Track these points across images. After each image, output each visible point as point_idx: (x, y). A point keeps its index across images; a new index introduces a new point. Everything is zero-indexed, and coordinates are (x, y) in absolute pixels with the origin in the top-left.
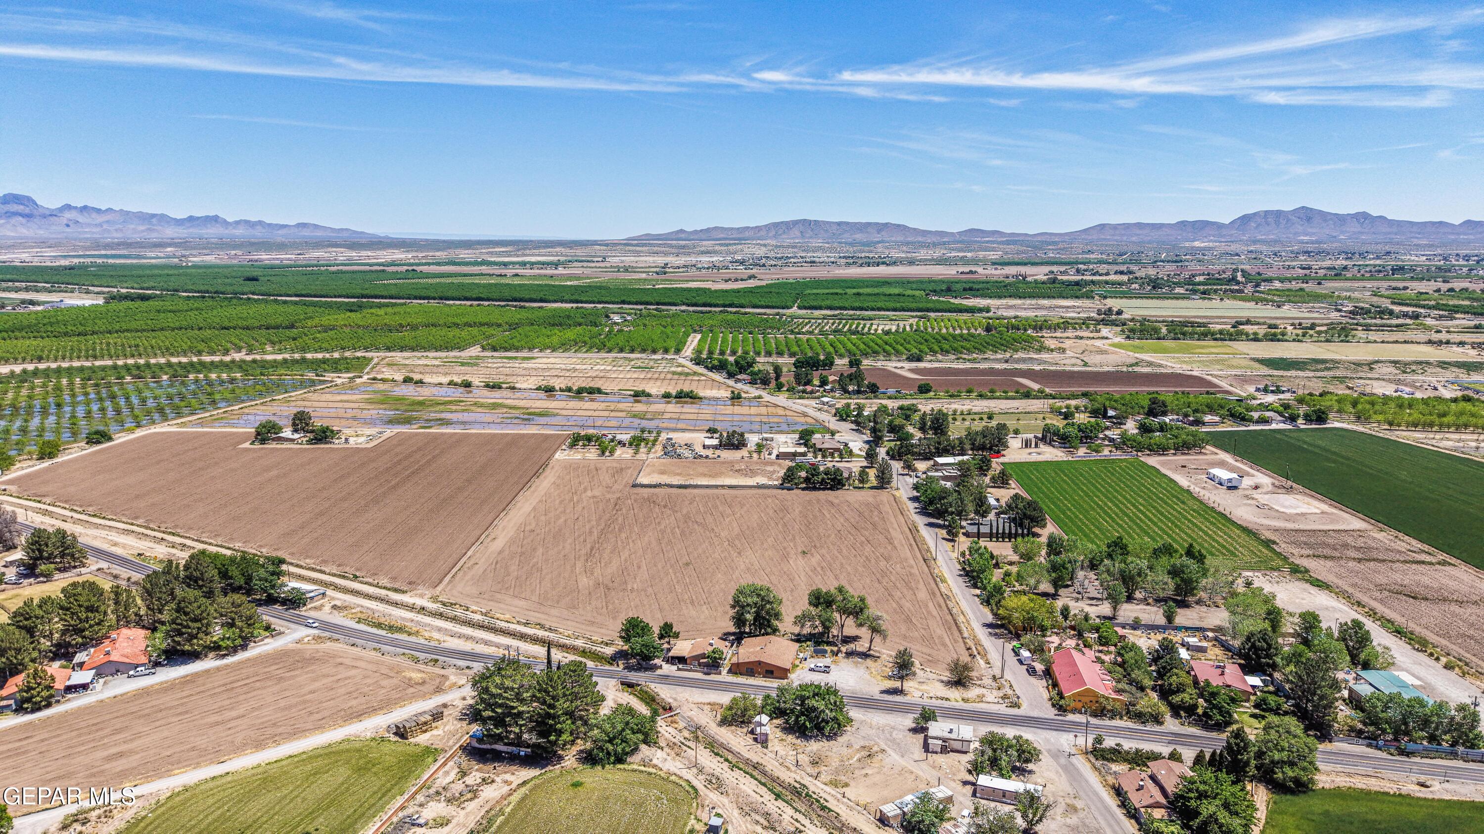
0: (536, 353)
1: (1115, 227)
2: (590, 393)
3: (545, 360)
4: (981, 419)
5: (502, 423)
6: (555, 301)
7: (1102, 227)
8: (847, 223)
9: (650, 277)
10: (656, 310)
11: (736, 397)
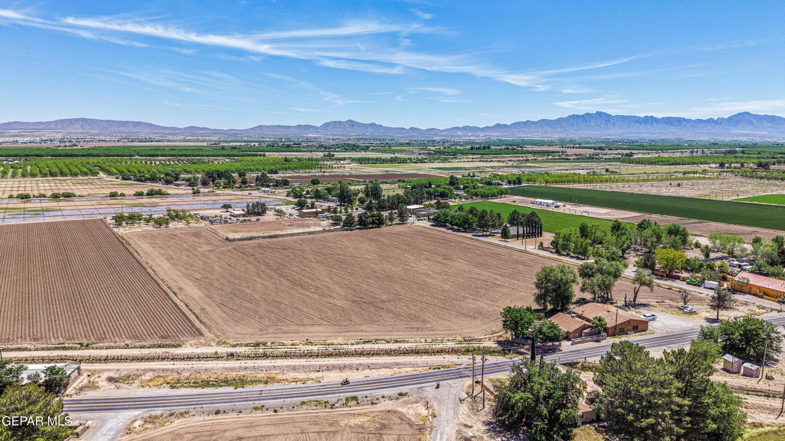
1: (268, 127)
7: (261, 127)
8: (113, 121)
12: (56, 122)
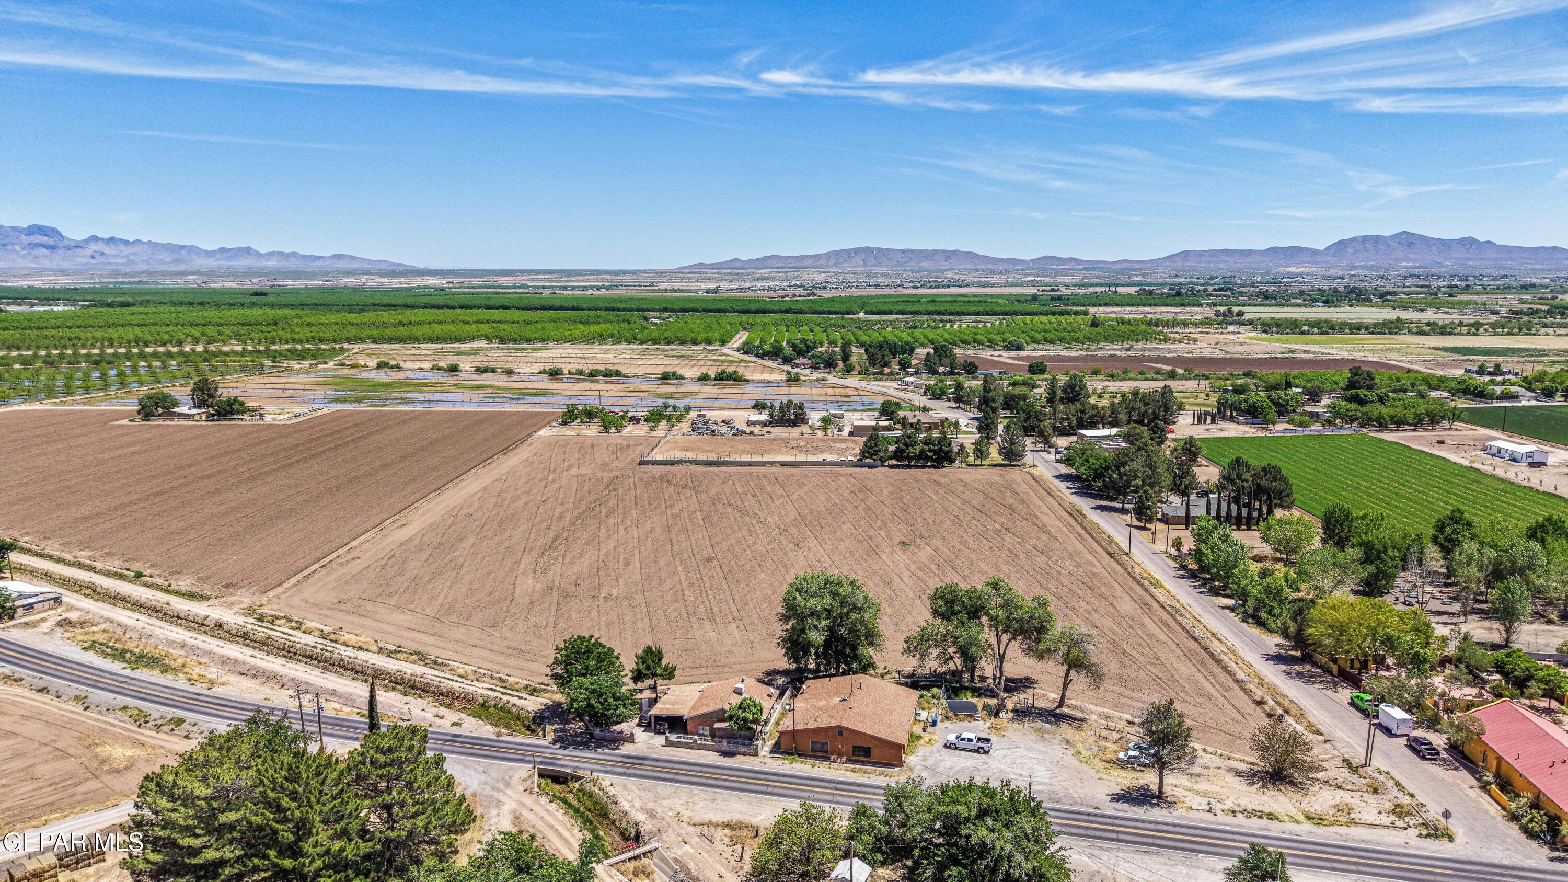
7: (1185, 254)
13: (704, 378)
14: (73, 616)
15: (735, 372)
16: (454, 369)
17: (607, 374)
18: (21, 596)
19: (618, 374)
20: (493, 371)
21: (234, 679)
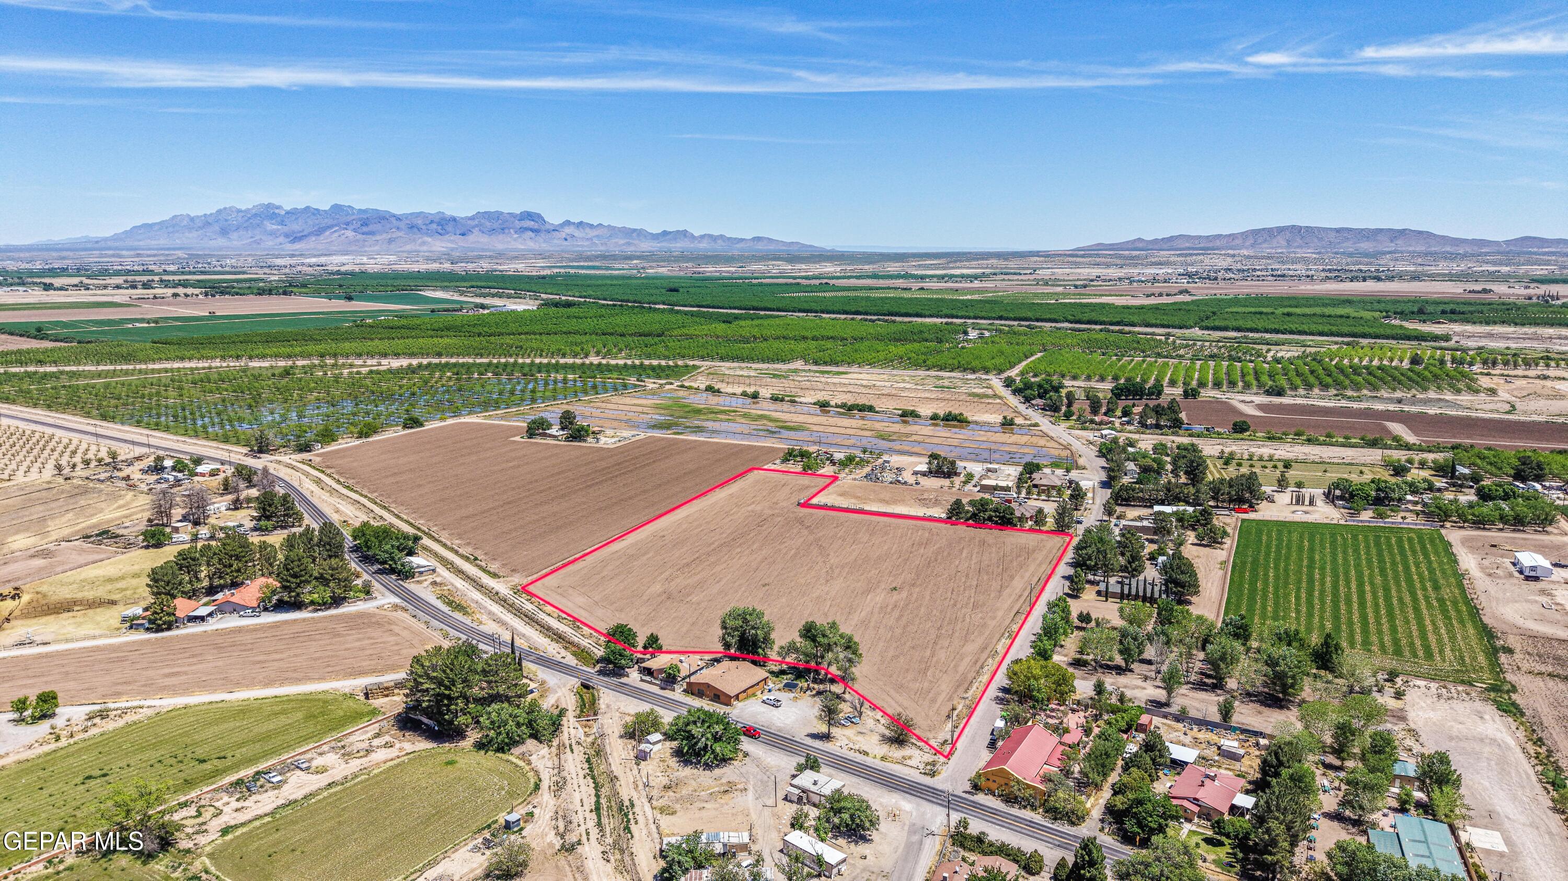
0: (855, 369)
2: (860, 410)
3: (855, 376)
4: (1275, 467)
5: (749, 434)
6: (931, 316)
8: (1349, 230)
9: (1067, 291)
10: (1028, 327)
11: (1007, 424)
12: (1245, 235)
13: (935, 417)
14: (438, 580)
15: (961, 414)
16: (755, 396)
17: (862, 408)
18: (419, 567)
19: (871, 409)
20: (782, 400)
21: (491, 622)
